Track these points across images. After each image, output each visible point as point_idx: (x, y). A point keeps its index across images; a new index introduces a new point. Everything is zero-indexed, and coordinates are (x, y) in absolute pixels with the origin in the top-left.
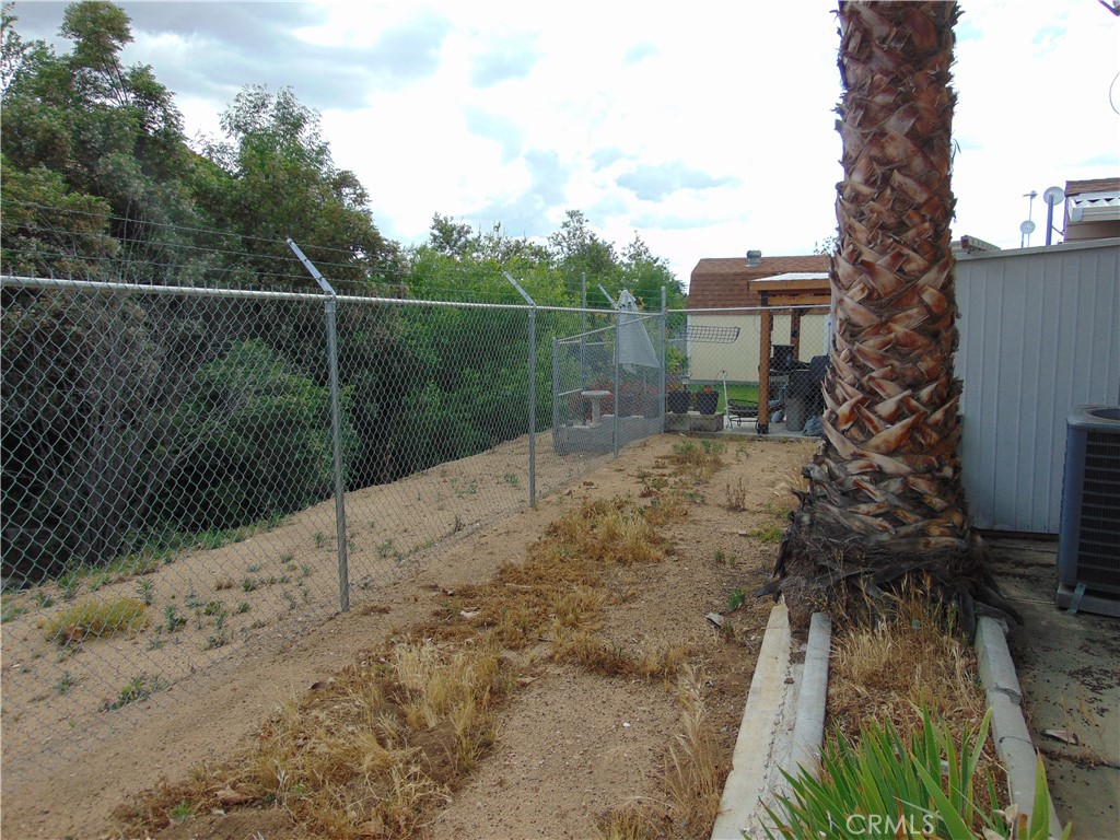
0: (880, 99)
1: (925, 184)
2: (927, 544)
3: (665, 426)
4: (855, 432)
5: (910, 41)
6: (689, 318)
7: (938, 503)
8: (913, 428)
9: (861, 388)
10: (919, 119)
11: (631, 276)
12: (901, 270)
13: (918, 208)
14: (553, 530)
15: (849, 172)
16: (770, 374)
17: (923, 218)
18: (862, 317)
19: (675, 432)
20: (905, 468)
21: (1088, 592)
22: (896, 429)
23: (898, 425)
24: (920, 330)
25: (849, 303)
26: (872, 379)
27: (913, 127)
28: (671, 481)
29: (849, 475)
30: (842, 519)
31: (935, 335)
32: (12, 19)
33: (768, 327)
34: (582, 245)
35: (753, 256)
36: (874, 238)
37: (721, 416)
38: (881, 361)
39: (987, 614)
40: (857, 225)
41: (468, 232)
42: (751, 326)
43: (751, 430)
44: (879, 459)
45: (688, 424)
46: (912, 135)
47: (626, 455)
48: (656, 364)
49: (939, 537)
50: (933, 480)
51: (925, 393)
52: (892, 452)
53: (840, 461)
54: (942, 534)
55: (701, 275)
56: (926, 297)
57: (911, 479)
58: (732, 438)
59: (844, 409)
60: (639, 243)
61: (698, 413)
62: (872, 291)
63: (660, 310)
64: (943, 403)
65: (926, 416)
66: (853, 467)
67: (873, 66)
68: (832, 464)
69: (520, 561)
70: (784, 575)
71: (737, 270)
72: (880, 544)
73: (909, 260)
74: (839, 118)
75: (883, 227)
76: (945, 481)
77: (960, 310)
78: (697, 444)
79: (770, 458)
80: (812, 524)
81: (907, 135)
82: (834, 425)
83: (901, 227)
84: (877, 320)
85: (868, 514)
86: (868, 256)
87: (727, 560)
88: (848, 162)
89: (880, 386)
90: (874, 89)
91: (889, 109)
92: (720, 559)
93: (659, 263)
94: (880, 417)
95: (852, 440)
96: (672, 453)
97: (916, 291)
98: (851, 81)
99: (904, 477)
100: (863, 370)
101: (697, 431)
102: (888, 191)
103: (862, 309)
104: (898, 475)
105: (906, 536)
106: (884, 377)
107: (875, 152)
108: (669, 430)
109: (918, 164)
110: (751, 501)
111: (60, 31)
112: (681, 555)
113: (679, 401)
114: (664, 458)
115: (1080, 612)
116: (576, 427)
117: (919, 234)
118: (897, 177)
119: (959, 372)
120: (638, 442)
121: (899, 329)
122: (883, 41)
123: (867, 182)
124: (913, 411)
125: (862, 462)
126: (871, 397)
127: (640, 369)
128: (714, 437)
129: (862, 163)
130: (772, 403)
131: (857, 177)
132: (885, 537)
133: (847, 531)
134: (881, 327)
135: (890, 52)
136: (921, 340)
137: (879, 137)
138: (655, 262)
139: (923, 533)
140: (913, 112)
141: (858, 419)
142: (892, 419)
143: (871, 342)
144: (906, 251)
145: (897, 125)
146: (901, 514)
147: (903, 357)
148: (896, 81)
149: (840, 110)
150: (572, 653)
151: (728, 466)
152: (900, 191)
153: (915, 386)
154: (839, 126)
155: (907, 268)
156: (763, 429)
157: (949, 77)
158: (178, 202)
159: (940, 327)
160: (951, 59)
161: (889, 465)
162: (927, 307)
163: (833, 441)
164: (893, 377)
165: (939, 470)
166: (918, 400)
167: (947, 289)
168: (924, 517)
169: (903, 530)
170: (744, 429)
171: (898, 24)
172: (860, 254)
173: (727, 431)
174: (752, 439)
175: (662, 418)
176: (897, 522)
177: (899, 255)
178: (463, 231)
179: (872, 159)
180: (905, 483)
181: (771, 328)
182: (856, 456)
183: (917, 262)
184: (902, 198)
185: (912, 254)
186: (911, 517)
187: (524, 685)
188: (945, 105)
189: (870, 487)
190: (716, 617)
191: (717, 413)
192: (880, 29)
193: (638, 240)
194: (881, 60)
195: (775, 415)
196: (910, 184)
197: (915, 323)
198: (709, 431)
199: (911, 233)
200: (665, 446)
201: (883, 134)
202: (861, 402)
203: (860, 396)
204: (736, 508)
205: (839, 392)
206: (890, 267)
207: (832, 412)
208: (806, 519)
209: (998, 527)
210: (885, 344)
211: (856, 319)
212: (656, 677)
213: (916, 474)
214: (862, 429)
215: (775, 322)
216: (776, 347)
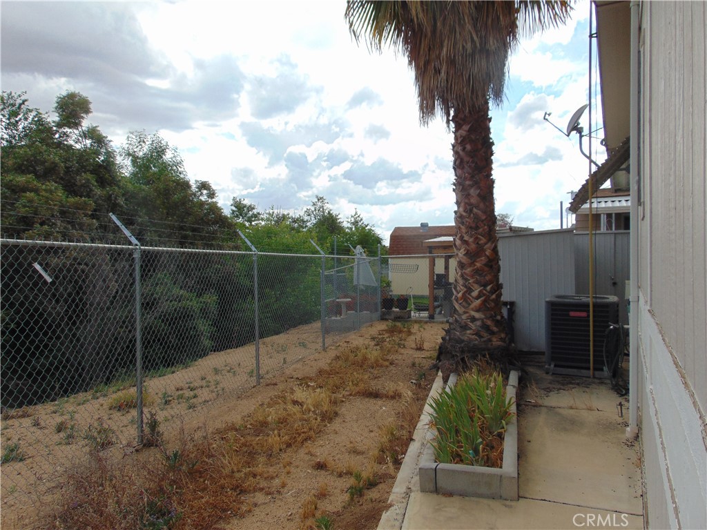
0: (468, 183)
1: (485, 212)
2: (492, 345)
3: (381, 316)
4: (464, 303)
5: (476, 163)
6: (389, 260)
7: (495, 329)
8: (485, 301)
9: (466, 287)
10: (481, 190)
11: (352, 234)
12: (477, 243)
13: (483, 221)
14: (337, 358)
15: (458, 207)
16: (435, 288)
17: (485, 225)
18: (465, 260)
19: (386, 320)
20: (483, 316)
21: (555, 366)
22: (478, 302)
23: (479, 300)
24: (485, 265)
25: (460, 255)
26: (469, 283)
27: (479, 193)
28: (388, 340)
29: (463, 320)
30: (461, 337)
31: (491, 267)
32: (26, 100)
33: (433, 264)
34: (323, 216)
35: (424, 225)
36: (468, 232)
37: (410, 311)
38: (472, 276)
39: (514, 369)
40: (461, 226)
41: (254, 208)
42: (424, 264)
43: (426, 318)
44: (473, 313)
45: (393, 315)
46: (479, 195)
47: (363, 330)
48: (375, 284)
49: (496, 342)
50: (493, 320)
51: (488, 288)
52: (477, 311)
53: (460, 315)
54: (497, 341)
55: (396, 236)
56: (487, 253)
57: (485, 320)
58: (416, 322)
59: (460, 295)
60: (357, 216)
61: (398, 310)
62: (468, 251)
63: (377, 256)
64: (496, 291)
65: (489, 297)
66: (464, 317)
67: (465, 171)
68: (457, 316)
69: (327, 368)
70: (440, 361)
71: (415, 233)
72: (474, 345)
73: (480, 240)
74: (454, 187)
75: (471, 228)
76: (498, 321)
77: (501, 258)
78: (399, 324)
79: (436, 330)
80: (450, 339)
81: (478, 195)
82: (457, 301)
83: (477, 228)
84: (470, 261)
85: (470, 334)
86: (466, 238)
87: (417, 365)
88: (458, 203)
89: (472, 286)
90: (465, 179)
91: (471, 186)
92: (414, 365)
93: (368, 227)
94: (473, 297)
95: (464, 307)
96: (386, 328)
97: (484, 251)
98: (458, 175)
99: (482, 320)
100: (466, 280)
101: (398, 318)
102: (472, 215)
103: (465, 257)
104: (480, 319)
105: (484, 341)
106: (474, 282)
107: (466, 201)
108: (383, 318)
109: (482, 205)
110: (426, 346)
111: (54, 110)
112: (397, 365)
113: (388, 303)
114: (383, 331)
115: (553, 374)
116: (333, 318)
117: (483, 230)
118: (475, 210)
119: (501, 281)
120: (368, 324)
121: (478, 265)
122: (468, 163)
123: (464, 211)
124: (484, 295)
125: (467, 315)
126: (469, 290)
127: (367, 287)
128: (407, 321)
129: (462, 204)
130: (436, 304)
131: (461, 209)
132: (476, 342)
133: (462, 341)
134: (472, 264)
135: (470, 167)
136: (486, 269)
137: (468, 196)
138: (366, 226)
139: (490, 340)
140: (479, 188)
141: (466, 299)
142: (477, 298)
143: (469, 270)
144: (479, 236)
145: (474, 192)
146: (482, 333)
147: (480, 275)
148: (473, 177)
149: (454, 184)
150: (359, 392)
151: (415, 333)
152: (476, 215)
153: (485, 286)
154: (454, 190)
155: (480, 243)
156: (431, 317)
157: (491, 175)
158: (116, 198)
159: (493, 264)
160: (491, 169)
161: (477, 315)
162: (488, 257)
163: (456, 307)
164: (477, 282)
165: (495, 316)
166: (486, 291)
167: (495, 250)
168: (490, 334)
169: (482, 340)
170: (422, 318)
171: (472, 157)
172: (463, 237)
173: (413, 318)
174: (426, 322)
175: (379, 313)
176: (481, 337)
177: (477, 238)
178: (251, 208)
179: (466, 203)
180: (483, 322)
181: (434, 265)
182: (465, 313)
183: (483, 240)
184: (476, 217)
185: (481, 237)
186: (485, 335)
187: (343, 401)
188: (490, 184)
189: (471, 324)
190: (414, 381)
191: (408, 309)
192: (466, 159)
193: (356, 214)
194: (467, 169)
195: (438, 310)
196: (479, 212)
197: (484, 262)
198: (404, 318)
199: (481, 230)
200: (382, 326)
201: (469, 195)
202: (466, 292)
203: (465, 289)
204: (420, 349)
205: (458, 288)
206: (474, 242)
207: (456, 296)
208: (447, 338)
209: (532, 350)
210: (473, 270)
211: (463, 261)
212: (393, 398)
213: (486, 318)
214: (467, 302)
215: (436, 262)
216: (437, 275)
